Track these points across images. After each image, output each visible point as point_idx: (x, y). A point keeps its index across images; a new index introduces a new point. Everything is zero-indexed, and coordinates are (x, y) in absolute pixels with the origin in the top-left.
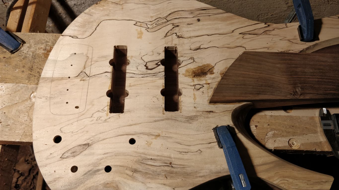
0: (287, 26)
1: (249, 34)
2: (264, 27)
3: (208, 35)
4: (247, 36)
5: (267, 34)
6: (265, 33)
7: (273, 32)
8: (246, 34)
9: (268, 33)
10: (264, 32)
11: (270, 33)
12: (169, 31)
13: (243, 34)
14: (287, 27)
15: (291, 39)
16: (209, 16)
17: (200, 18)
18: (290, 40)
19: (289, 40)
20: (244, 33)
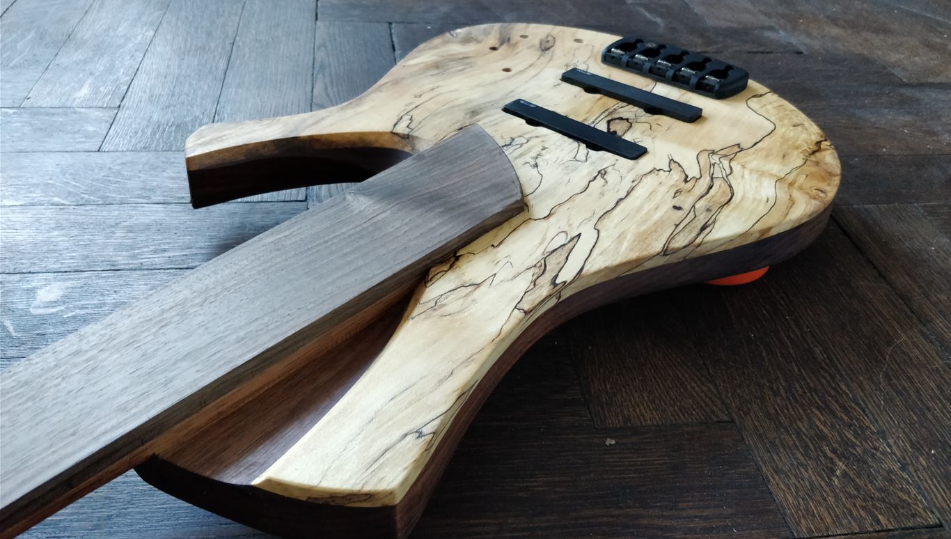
0: (519, 309)
1: (564, 245)
2: (557, 275)
3: (621, 200)
4: (562, 239)
5: (535, 266)
6: (541, 266)
7: (529, 276)
8: (569, 242)
9: (536, 270)
10: (545, 266)
11: (531, 272)
12: (680, 169)
13: (572, 239)
14: (515, 308)
15: (475, 289)
16: (677, 226)
17: (680, 213)
18: (477, 288)
19: (479, 285)
20: (575, 240)
